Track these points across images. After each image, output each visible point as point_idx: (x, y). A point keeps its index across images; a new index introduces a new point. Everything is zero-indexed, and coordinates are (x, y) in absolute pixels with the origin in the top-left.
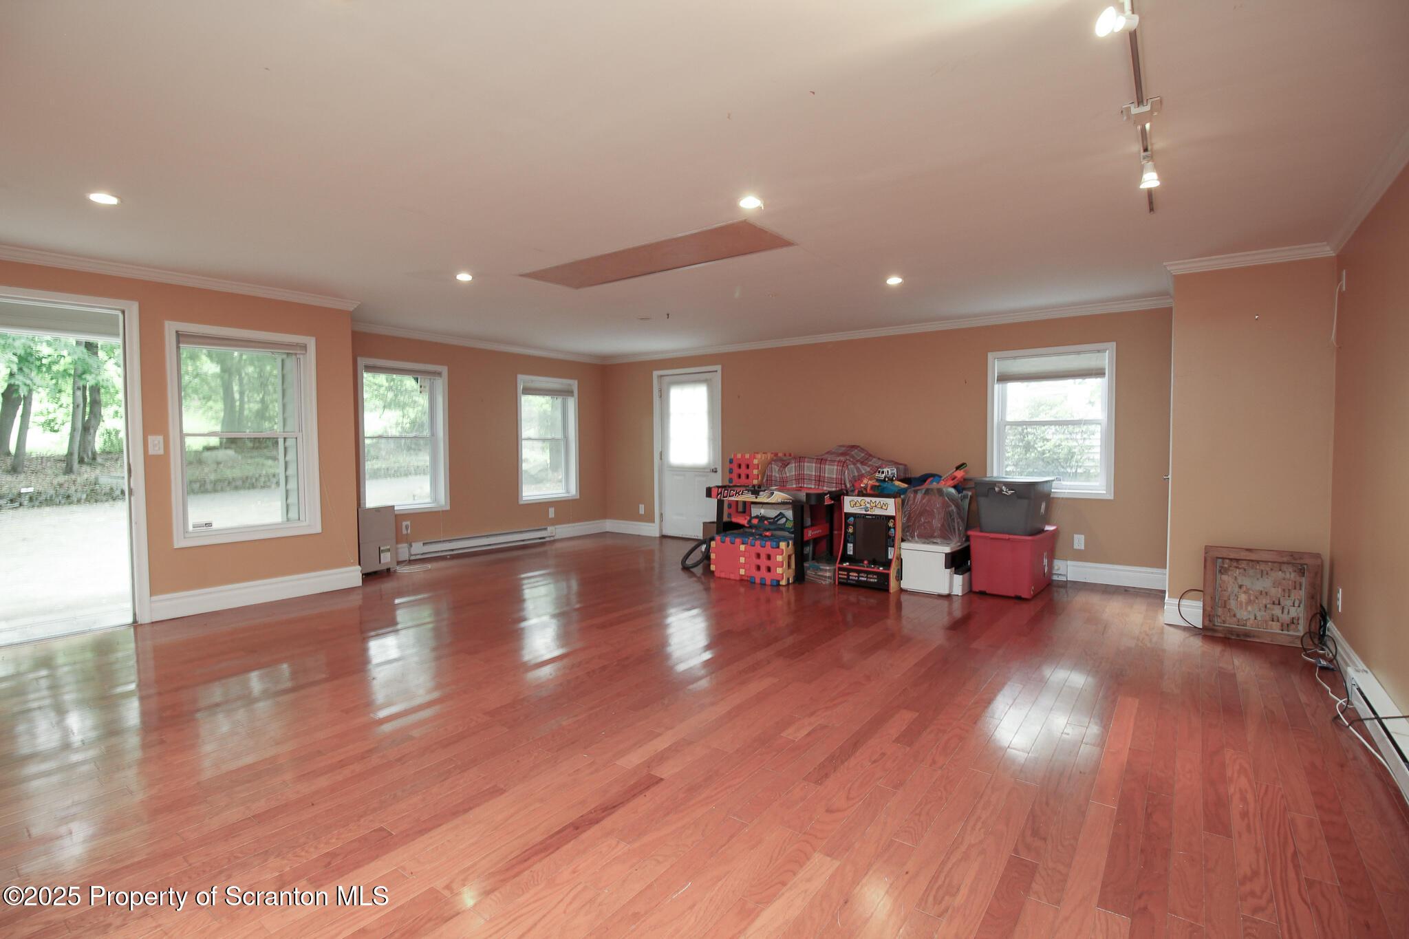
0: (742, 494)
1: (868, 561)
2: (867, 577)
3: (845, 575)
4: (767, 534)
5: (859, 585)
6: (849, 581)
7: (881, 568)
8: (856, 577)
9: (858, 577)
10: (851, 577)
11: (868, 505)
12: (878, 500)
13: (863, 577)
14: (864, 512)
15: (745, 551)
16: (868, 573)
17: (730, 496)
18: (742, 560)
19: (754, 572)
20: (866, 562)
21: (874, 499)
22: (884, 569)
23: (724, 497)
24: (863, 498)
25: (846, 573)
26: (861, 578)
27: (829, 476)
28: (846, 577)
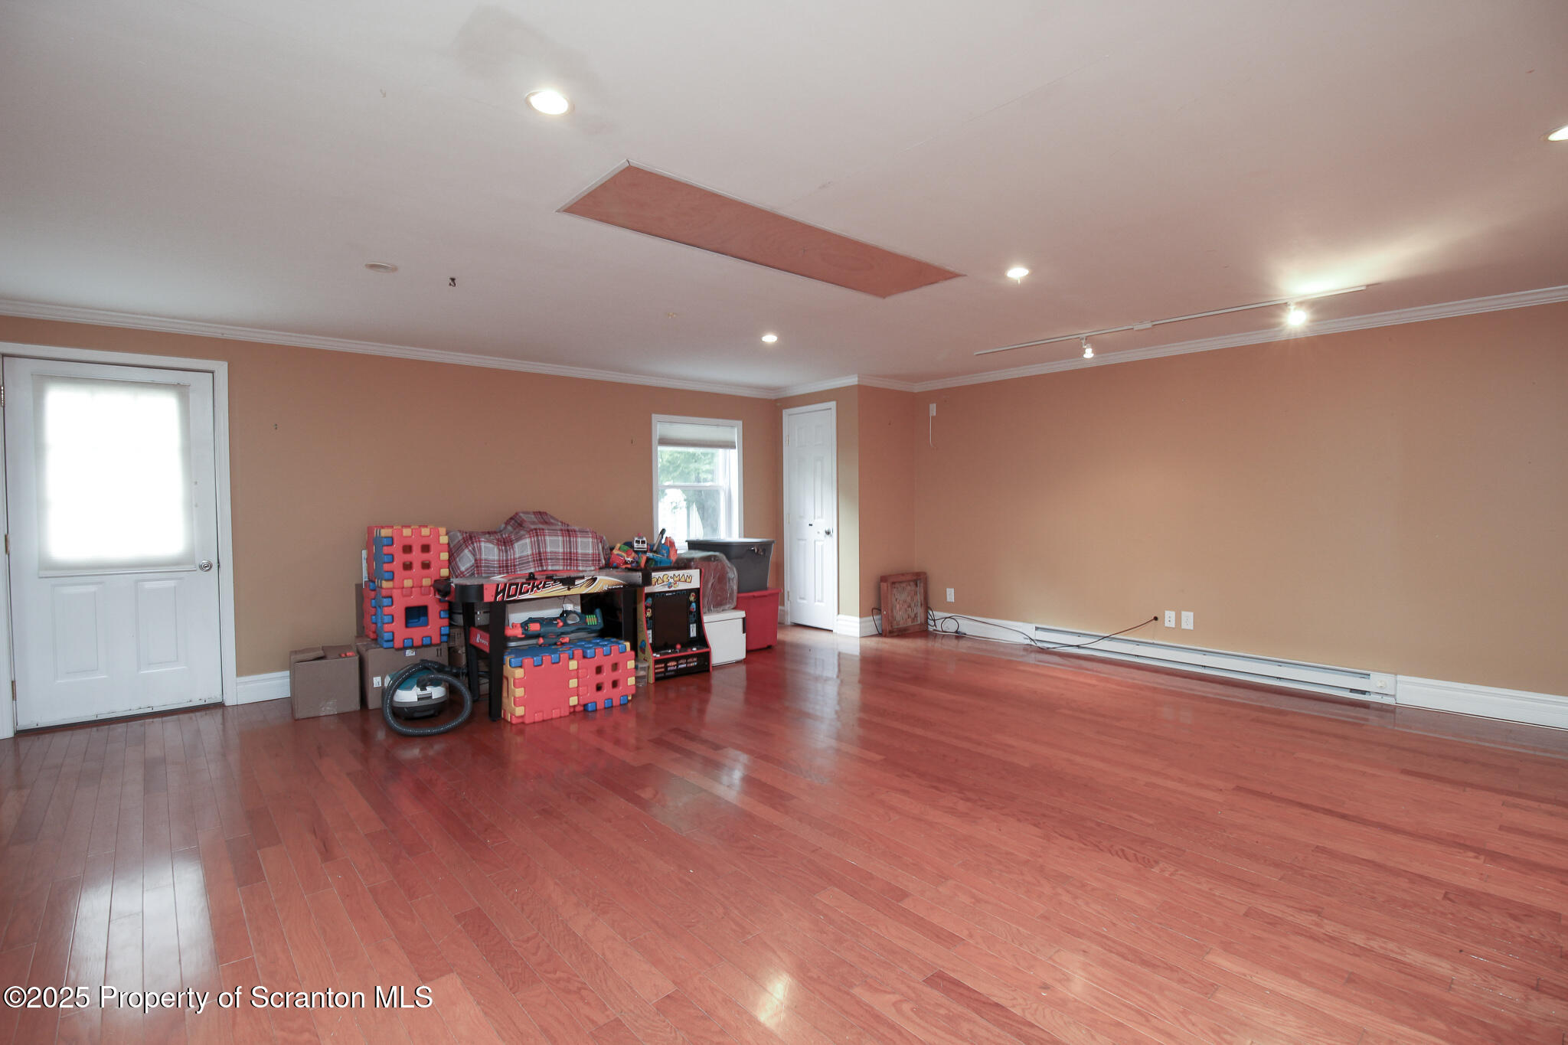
0: (544, 587)
1: (681, 644)
2: (687, 663)
3: (662, 668)
4: (567, 640)
5: (679, 673)
6: (667, 674)
7: (694, 649)
8: (674, 666)
9: (677, 665)
10: (669, 669)
11: (671, 581)
12: (681, 572)
13: (682, 664)
14: (667, 589)
15: (578, 669)
16: (687, 657)
17: (521, 593)
18: (573, 683)
19: (590, 695)
20: (678, 646)
21: (677, 573)
22: (698, 649)
23: (508, 596)
24: (665, 573)
25: (663, 665)
26: (680, 666)
27: (583, 551)
28: (663, 670)
